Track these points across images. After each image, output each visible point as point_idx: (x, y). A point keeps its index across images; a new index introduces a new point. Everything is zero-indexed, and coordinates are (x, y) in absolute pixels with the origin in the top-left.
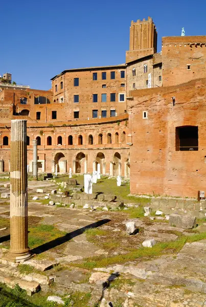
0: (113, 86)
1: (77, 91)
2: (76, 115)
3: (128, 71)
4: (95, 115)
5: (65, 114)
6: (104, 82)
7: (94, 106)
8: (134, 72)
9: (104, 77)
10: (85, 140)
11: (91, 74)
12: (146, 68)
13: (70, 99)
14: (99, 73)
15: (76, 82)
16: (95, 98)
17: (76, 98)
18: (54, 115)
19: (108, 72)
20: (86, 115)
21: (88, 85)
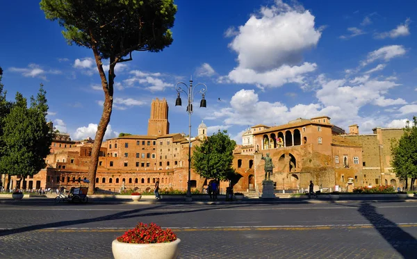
0: (149, 149)
1: (126, 151)
2: (126, 165)
3: (158, 142)
4: (137, 165)
5: (119, 164)
6: (143, 147)
7: (138, 160)
8: (161, 143)
9: (143, 143)
10: (139, 181)
11: (135, 141)
12: (168, 143)
13: (122, 155)
14: (141, 141)
15: (126, 145)
16: (138, 155)
17: (126, 154)
18: (111, 165)
19: (146, 141)
20: (132, 166)
21: (134, 147)
